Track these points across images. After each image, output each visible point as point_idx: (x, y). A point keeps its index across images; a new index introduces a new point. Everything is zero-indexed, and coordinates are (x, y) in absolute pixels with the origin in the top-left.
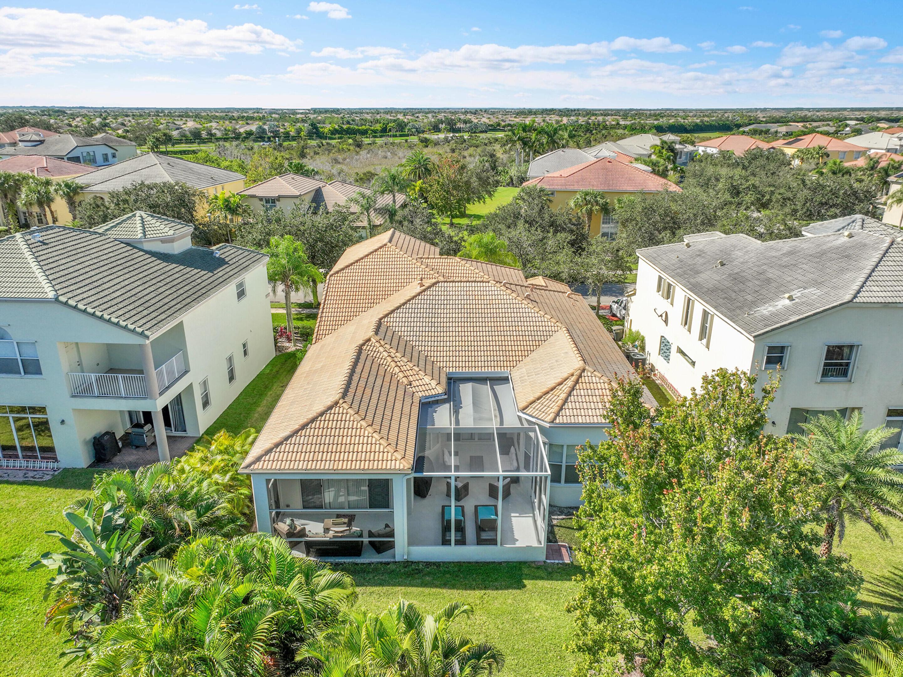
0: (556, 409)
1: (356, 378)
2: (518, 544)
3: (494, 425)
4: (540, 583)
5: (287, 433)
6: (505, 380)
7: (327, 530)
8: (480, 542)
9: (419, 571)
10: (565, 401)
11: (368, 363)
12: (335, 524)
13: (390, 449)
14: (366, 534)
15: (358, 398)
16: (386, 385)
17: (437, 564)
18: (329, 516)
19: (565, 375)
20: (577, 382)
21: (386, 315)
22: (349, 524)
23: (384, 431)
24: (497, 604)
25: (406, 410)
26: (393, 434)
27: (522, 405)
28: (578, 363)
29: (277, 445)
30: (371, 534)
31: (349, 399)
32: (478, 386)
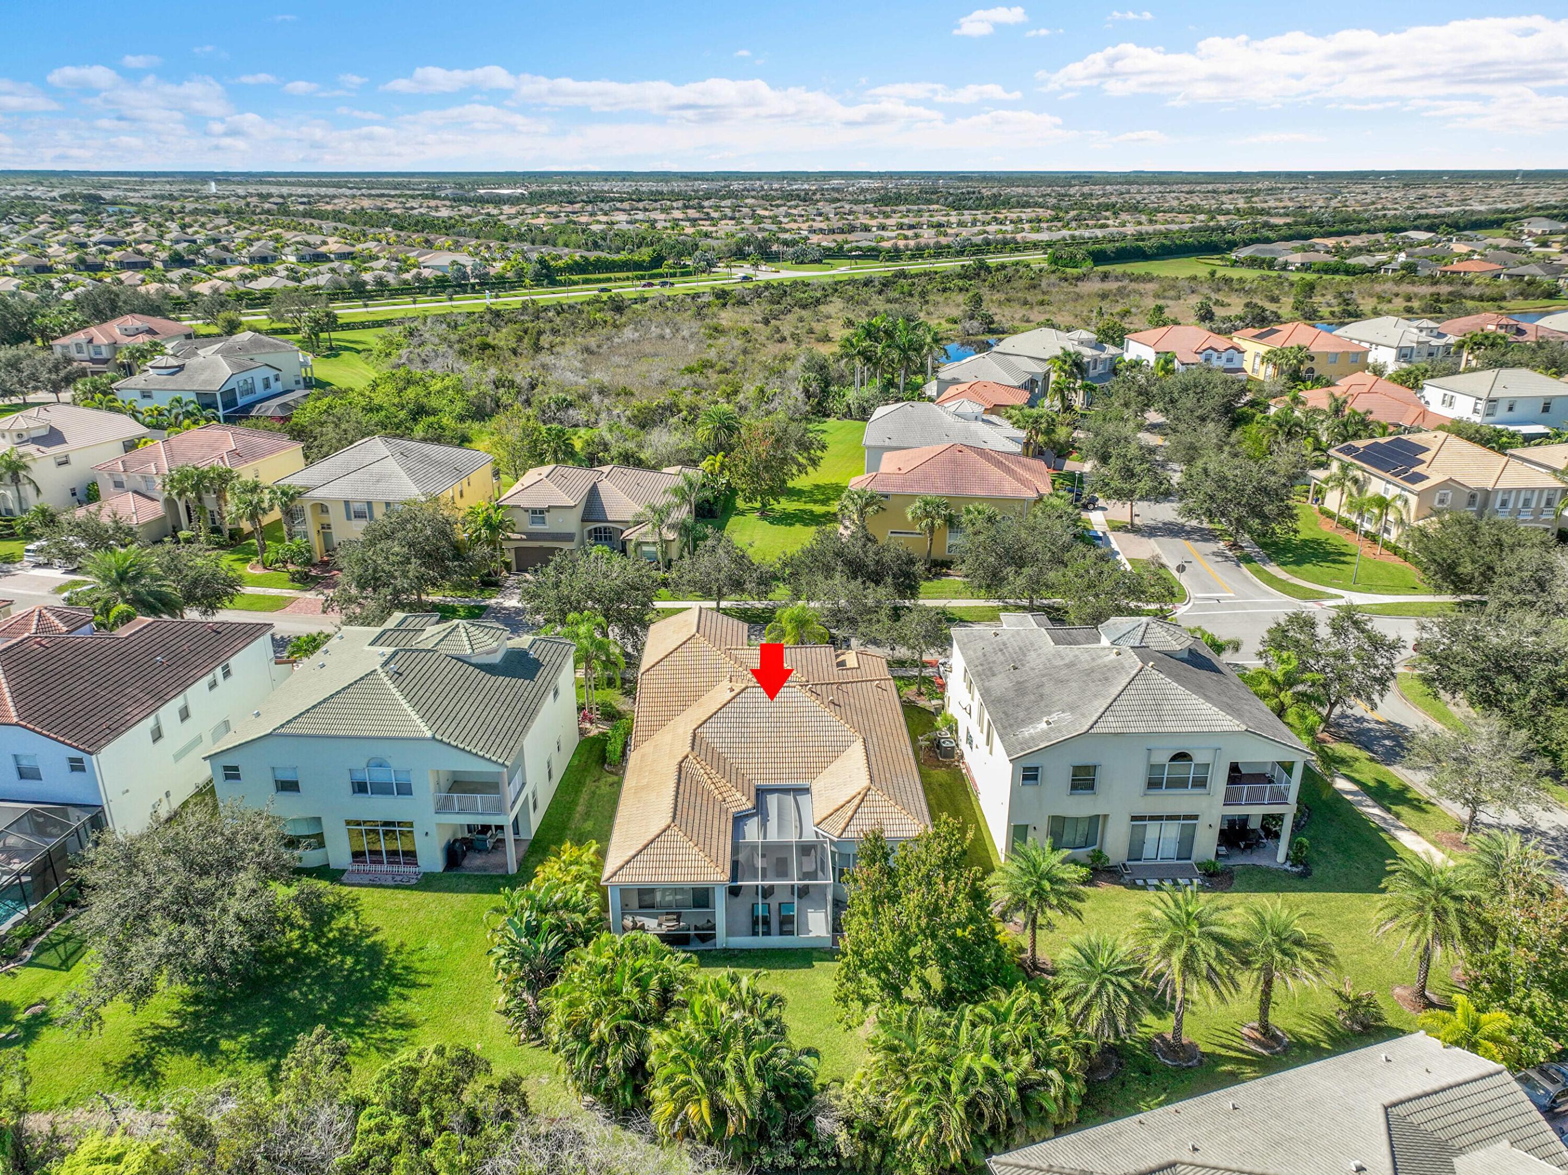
0: (843, 825)
1: (680, 800)
2: (811, 935)
3: (793, 838)
4: (826, 963)
5: (633, 852)
6: (806, 791)
7: (660, 925)
8: (782, 933)
9: (735, 956)
10: (851, 818)
11: (688, 782)
12: (668, 920)
13: (713, 865)
14: (692, 928)
15: (684, 820)
16: (705, 802)
17: (749, 951)
18: (662, 914)
19: (854, 793)
20: (862, 800)
21: (700, 726)
22: (678, 920)
23: (707, 850)
24: (793, 979)
25: (722, 827)
26: (714, 851)
27: (817, 820)
28: (866, 782)
29: (628, 862)
30: (696, 928)
31: (678, 822)
32: (782, 796)
